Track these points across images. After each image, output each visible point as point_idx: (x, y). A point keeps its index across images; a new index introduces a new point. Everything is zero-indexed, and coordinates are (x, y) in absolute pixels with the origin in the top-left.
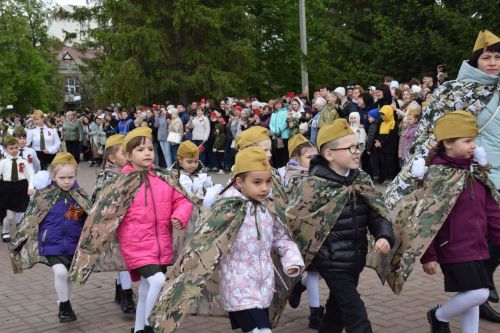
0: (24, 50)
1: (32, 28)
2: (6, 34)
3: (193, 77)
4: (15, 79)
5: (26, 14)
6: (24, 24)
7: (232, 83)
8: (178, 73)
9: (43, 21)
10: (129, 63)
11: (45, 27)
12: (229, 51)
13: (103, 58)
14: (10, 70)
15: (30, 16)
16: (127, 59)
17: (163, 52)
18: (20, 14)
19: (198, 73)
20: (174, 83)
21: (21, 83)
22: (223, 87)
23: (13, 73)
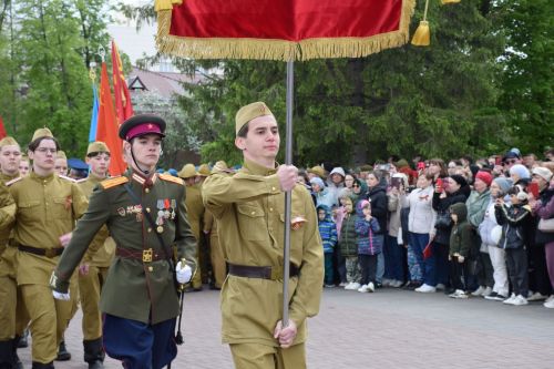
0: (73, 71)
1: (86, 37)
2: (46, 46)
3: (383, 118)
4: (55, 118)
5: (77, 15)
6: (73, 31)
7: (455, 129)
8: (356, 111)
9: (103, 26)
10: (274, 94)
11: (107, 35)
12: (449, 72)
13: (220, 84)
14: (48, 105)
15: (83, 19)
16: (269, 86)
17: (334, 74)
18: (68, 15)
19: (391, 110)
20: (348, 129)
21: (65, 125)
22: (440, 136)
23: (52, 109)
